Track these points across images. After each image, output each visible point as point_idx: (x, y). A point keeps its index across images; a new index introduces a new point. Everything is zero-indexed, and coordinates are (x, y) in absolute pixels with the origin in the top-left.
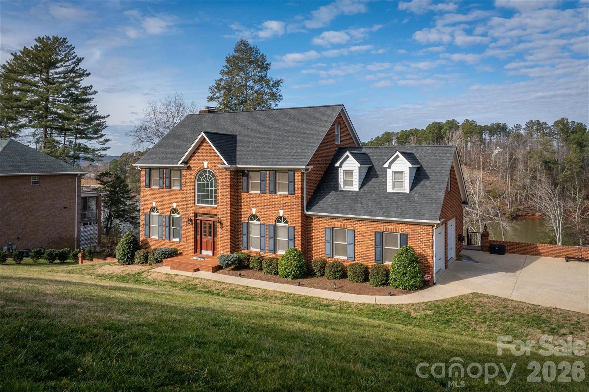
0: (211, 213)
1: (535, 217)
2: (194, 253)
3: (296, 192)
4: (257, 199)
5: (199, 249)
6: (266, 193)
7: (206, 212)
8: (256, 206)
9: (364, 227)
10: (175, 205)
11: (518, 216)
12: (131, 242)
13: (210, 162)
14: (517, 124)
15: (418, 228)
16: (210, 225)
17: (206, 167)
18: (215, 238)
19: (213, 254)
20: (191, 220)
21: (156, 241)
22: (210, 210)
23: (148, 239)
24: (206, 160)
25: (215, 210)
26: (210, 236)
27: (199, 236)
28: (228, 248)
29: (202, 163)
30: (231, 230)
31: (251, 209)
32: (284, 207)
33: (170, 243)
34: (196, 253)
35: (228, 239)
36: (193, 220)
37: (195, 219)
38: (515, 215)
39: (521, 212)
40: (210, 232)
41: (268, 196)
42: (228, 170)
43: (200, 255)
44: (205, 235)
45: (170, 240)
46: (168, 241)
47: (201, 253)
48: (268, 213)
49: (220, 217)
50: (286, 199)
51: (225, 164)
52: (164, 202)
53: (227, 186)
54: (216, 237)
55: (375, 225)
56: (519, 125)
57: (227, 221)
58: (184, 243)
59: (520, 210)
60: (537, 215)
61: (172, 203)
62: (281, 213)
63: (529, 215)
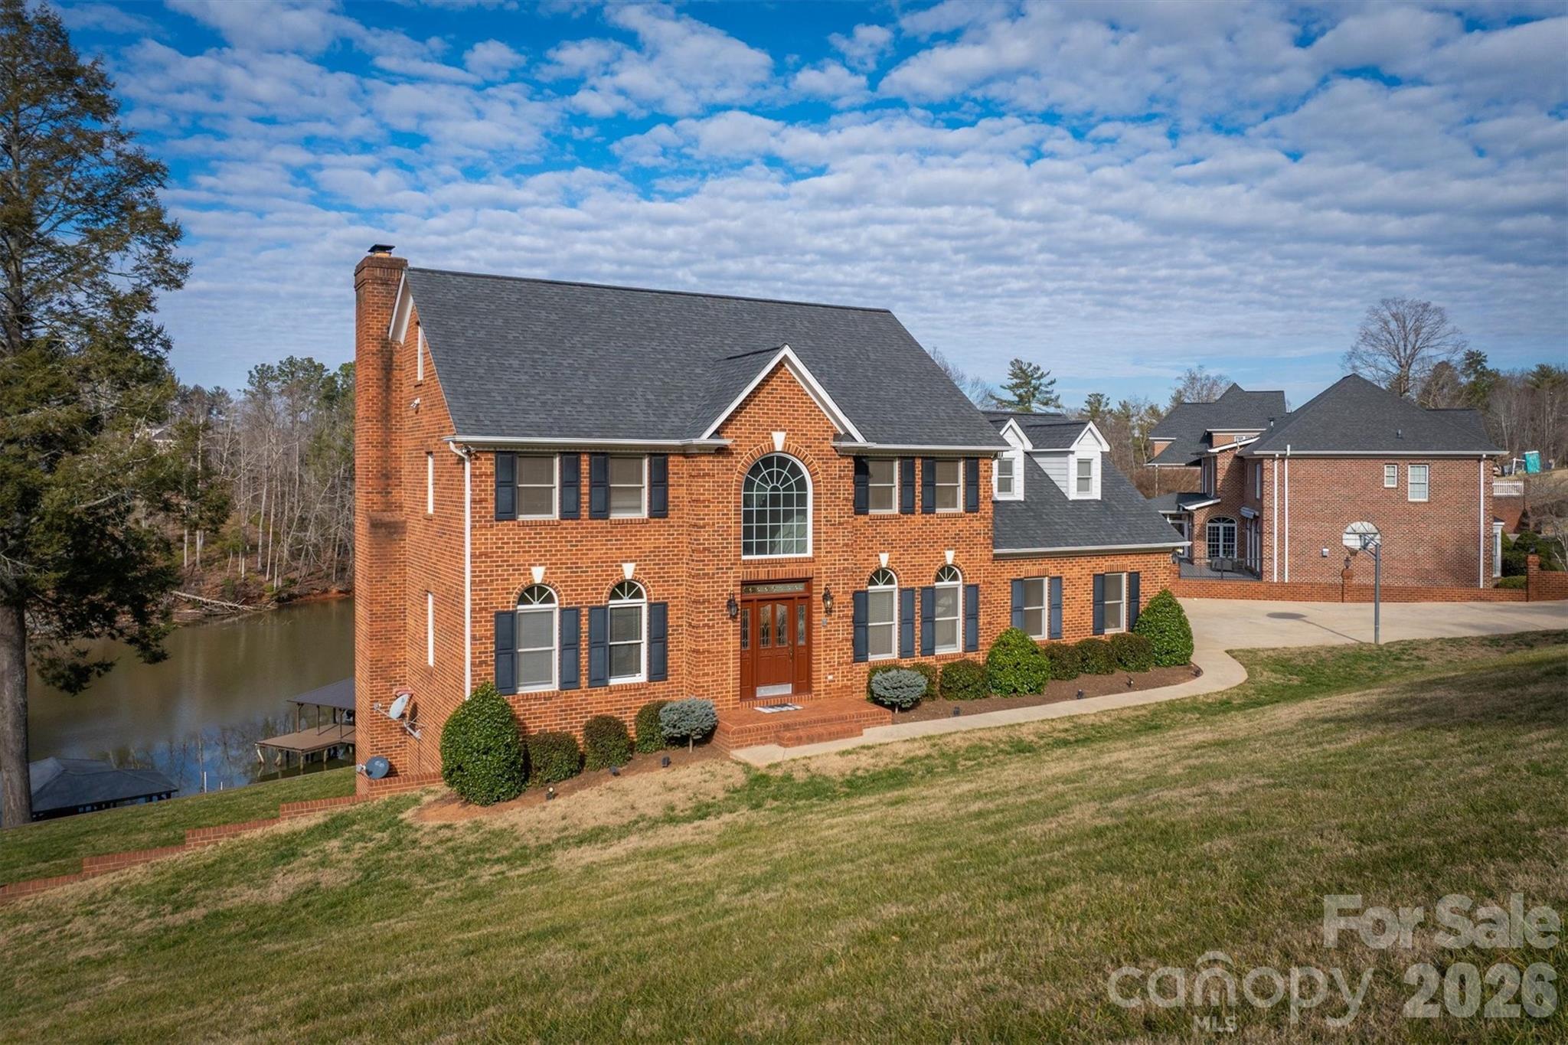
1: (328, 596)
2: (740, 700)
3: (982, 506)
4: (893, 530)
5: (747, 687)
6: (913, 513)
7: (780, 576)
8: (889, 545)
9: (1076, 569)
10: (629, 571)
11: (291, 597)
13: (791, 433)
14: (263, 365)
15: (1151, 558)
16: (783, 610)
17: (779, 447)
18: (799, 644)
19: (795, 691)
20: (735, 605)
22: (794, 567)
23: (515, 698)
24: (778, 428)
25: (811, 567)
28: (848, 664)
29: (769, 435)
31: (877, 556)
32: (955, 542)
35: (848, 640)
36: (739, 604)
37: (741, 602)
38: (285, 595)
39: (298, 586)
40: (782, 632)
41: (918, 518)
42: (848, 456)
45: (606, 684)
46: (602, 690)
47: (754, 696)
48: (917, 560)
49: (823, 583)
50: (961, 524)
51: (854, 439)
52: (584, 563)
53: (846, 499)
55: (1095, 561)
56: (269, 367)
57: (845, 593)
58: (706, 679)
59: (293, 582)
60: (334, 591)
61: (617, 563)
62: (950, 556)
63: (315, 592)
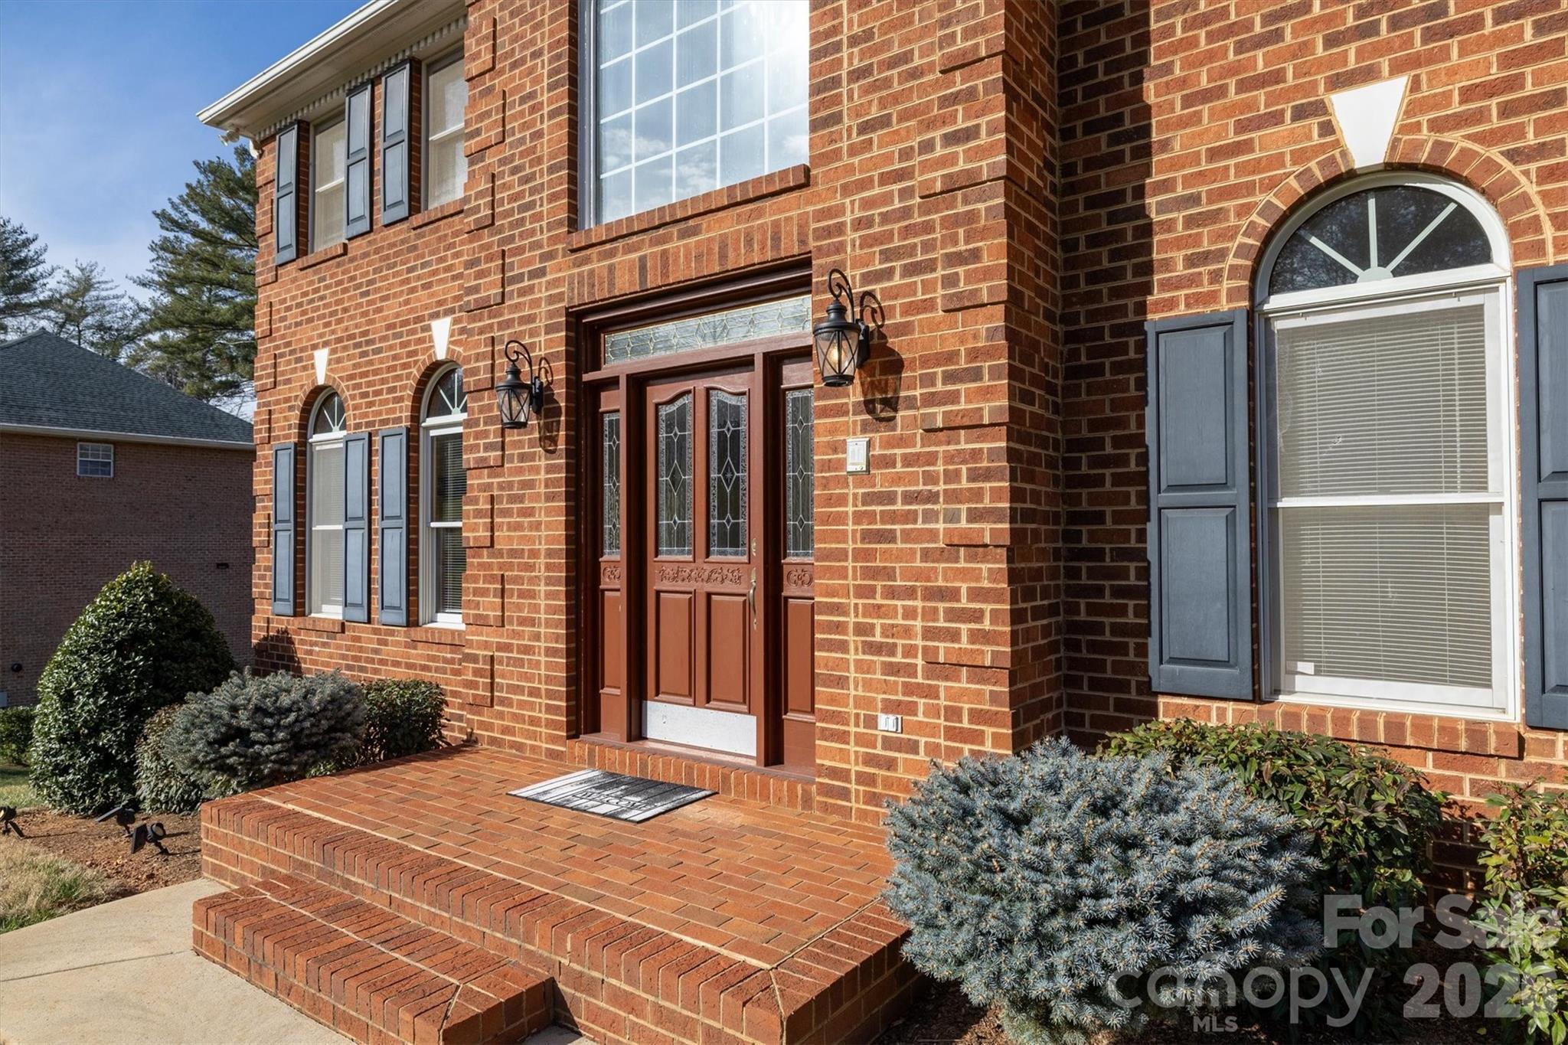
0: (738, 260)
2: (574, 731)
5: (614, 693)
10: (440, 338)
12: (137, 638)
16: (730, 414)
18: (792, 559)
19: (773, 751)
20: (541, 399)
21: (332, 634)
23: (293, 624)
26: (732, 539)
27: (614, 557)
28: (978, 671)
30: (1016, 425)
33: (414, 643)
34: (595, 727)
35: (976, 548)
36: (560, 392)
37: (573, 382)
40: (730, 502)
43: (624, 758)
44: (680, 538)
45: (412, 622)
46: (401, 636)
47: (636, 731)
49: (853, 274)
54: (806, 541)
57: (959, 307)
61: (422, 322)
